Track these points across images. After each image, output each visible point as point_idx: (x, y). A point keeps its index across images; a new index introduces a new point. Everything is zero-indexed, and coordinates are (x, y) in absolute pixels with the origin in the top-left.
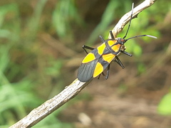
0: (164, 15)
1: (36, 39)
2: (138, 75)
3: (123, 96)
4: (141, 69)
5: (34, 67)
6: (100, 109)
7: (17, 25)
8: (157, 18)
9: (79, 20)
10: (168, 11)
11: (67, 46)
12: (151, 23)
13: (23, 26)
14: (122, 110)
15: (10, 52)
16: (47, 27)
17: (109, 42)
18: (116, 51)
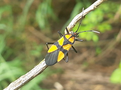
0: (114, 14)
1: (24, 30)
2: (96, 56)
3: (85, 70)
4: (98, 51)
5: (23, 50)
6: (70, 79)
7: (11, 20)
8: (109, 15)
9: (55, 17)
10: (117, 11)
11: (46, 35)
12: (105, 19)
13: (15, 22)
14: (85, 80)
15: (6, 40)
16: (32, 22)
17: (66, 36)
18: (72, 42)
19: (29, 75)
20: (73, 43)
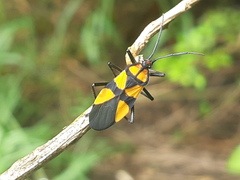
2: (200, 118)
3: (178, 147)
4: (204, 109)
5: (55, 106)
6: (147, 165)
7: (32, 46)
12: (219, 44)
13: (40, 49)
15: (22, 85)
16: (73, 50)
17: (130, 69)
18: (144, 81)
19: (51, 146)
20: (146, 82)
